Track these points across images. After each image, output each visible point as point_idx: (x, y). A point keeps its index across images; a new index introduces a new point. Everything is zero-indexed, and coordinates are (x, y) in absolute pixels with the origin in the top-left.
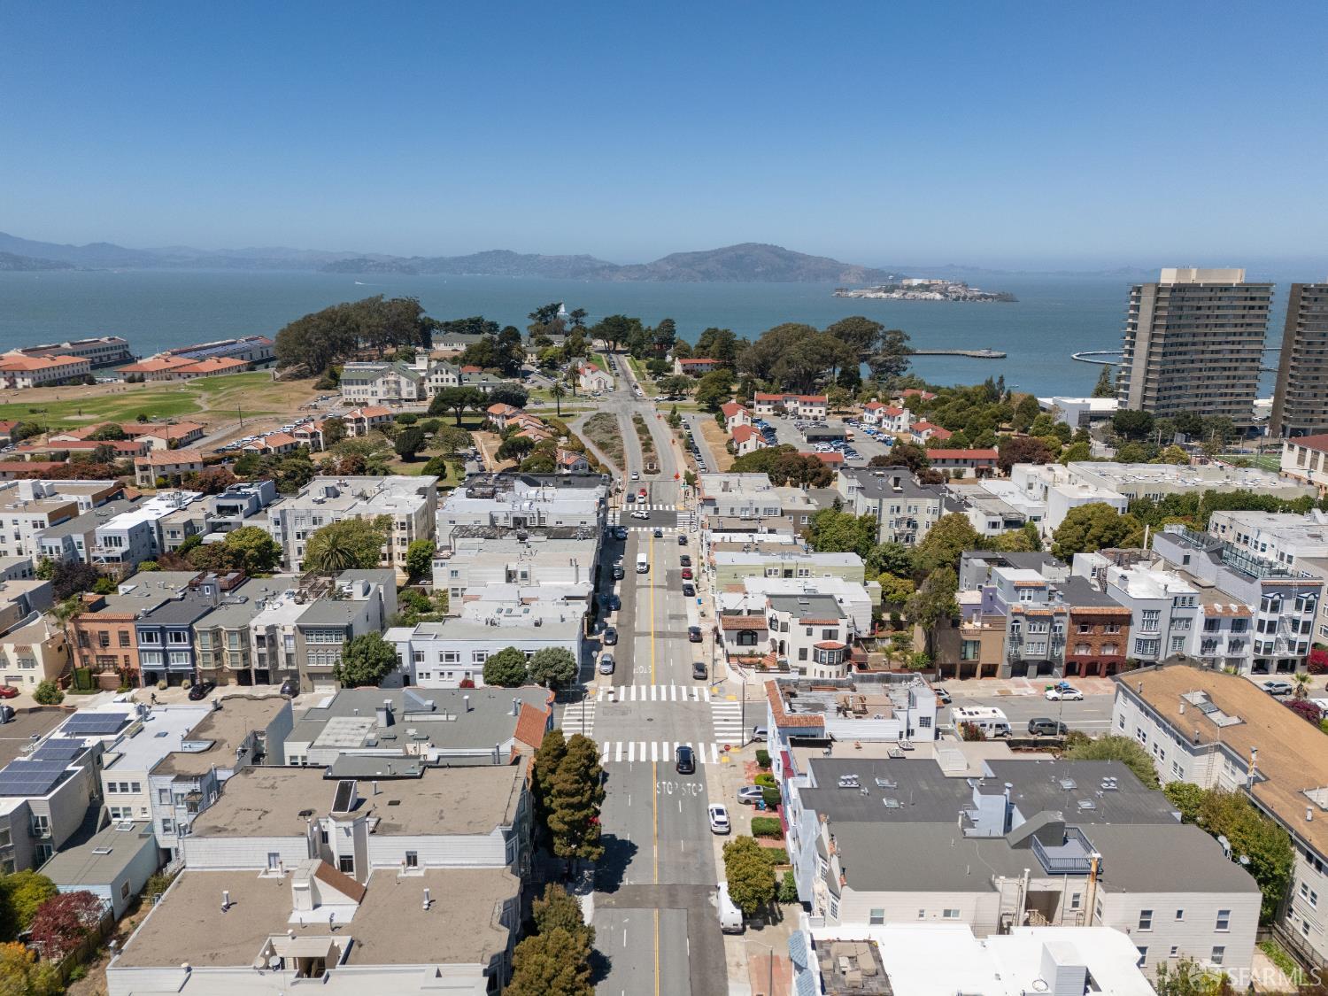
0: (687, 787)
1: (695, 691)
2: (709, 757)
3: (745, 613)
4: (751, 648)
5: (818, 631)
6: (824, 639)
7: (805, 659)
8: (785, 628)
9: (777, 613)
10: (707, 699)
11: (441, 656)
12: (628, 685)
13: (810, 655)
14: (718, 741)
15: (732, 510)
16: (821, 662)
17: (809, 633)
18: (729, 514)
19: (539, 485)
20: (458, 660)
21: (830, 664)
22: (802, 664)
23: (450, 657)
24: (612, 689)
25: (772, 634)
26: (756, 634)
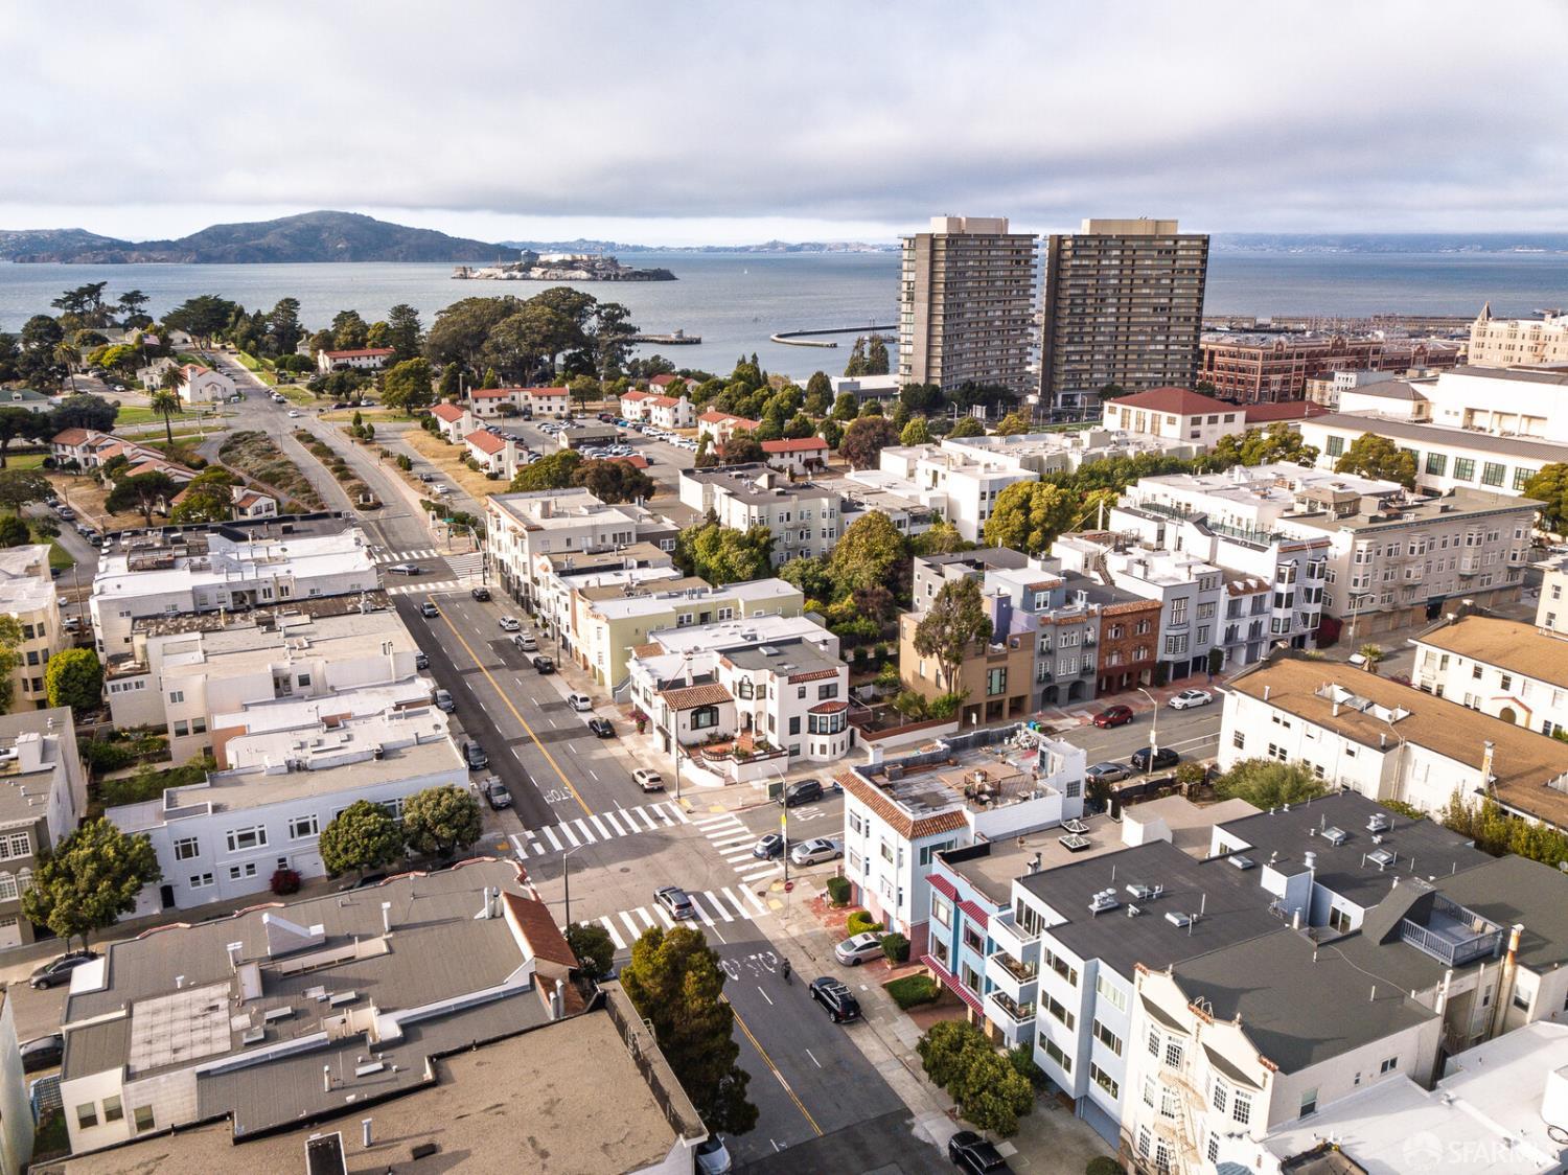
0: (752, 962)
1: (656, 807)
2: (753, 909)
3: (689, 682)
4: (711, 730)
5: (813, 687)
6: (820, 699)
7: (798, 732)
8: (762, 693)
9: (751, 674)
10: (684, 819)
11: (231, 840)
12: (554, 824)
13: (804, 725)
14: (745, 879)
15: (569, 542)
16: (821, 733)
17: (802, 695)
18: (565, 548)
19: (245, 538)
20: (263, 841)
21: (833, 732)
22: (795, 739)
23: (246, 838)
24: (530, 834)
25: (742, 706)
26: (717, 709)
